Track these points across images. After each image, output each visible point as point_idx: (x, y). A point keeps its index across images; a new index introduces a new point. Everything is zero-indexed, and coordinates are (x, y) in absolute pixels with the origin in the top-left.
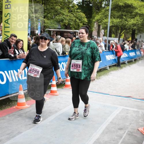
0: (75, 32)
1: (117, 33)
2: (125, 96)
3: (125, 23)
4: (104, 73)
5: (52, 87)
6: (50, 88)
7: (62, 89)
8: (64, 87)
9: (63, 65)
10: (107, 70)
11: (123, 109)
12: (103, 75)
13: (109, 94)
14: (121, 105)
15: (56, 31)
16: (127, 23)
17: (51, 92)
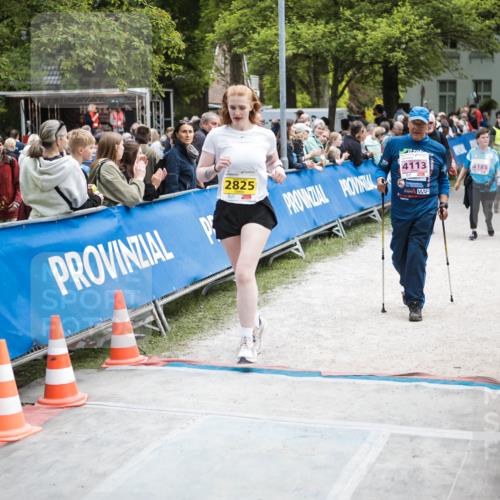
0: (131, 98)
1: (318, 84)
2: (392, 372)
3: (354, 38)
4: (283, 275)
5: (52, 368)
6: (43, 374)
7: (100, 369)
8: (108, 360)
9: (91, 256)
10: (295, 257)
11: (392, 435)
12: (280, 283)
13: (319, 374)
14: (381, 421)
15: (40, 99)
16: (360, 36)
17: (47, 396)
